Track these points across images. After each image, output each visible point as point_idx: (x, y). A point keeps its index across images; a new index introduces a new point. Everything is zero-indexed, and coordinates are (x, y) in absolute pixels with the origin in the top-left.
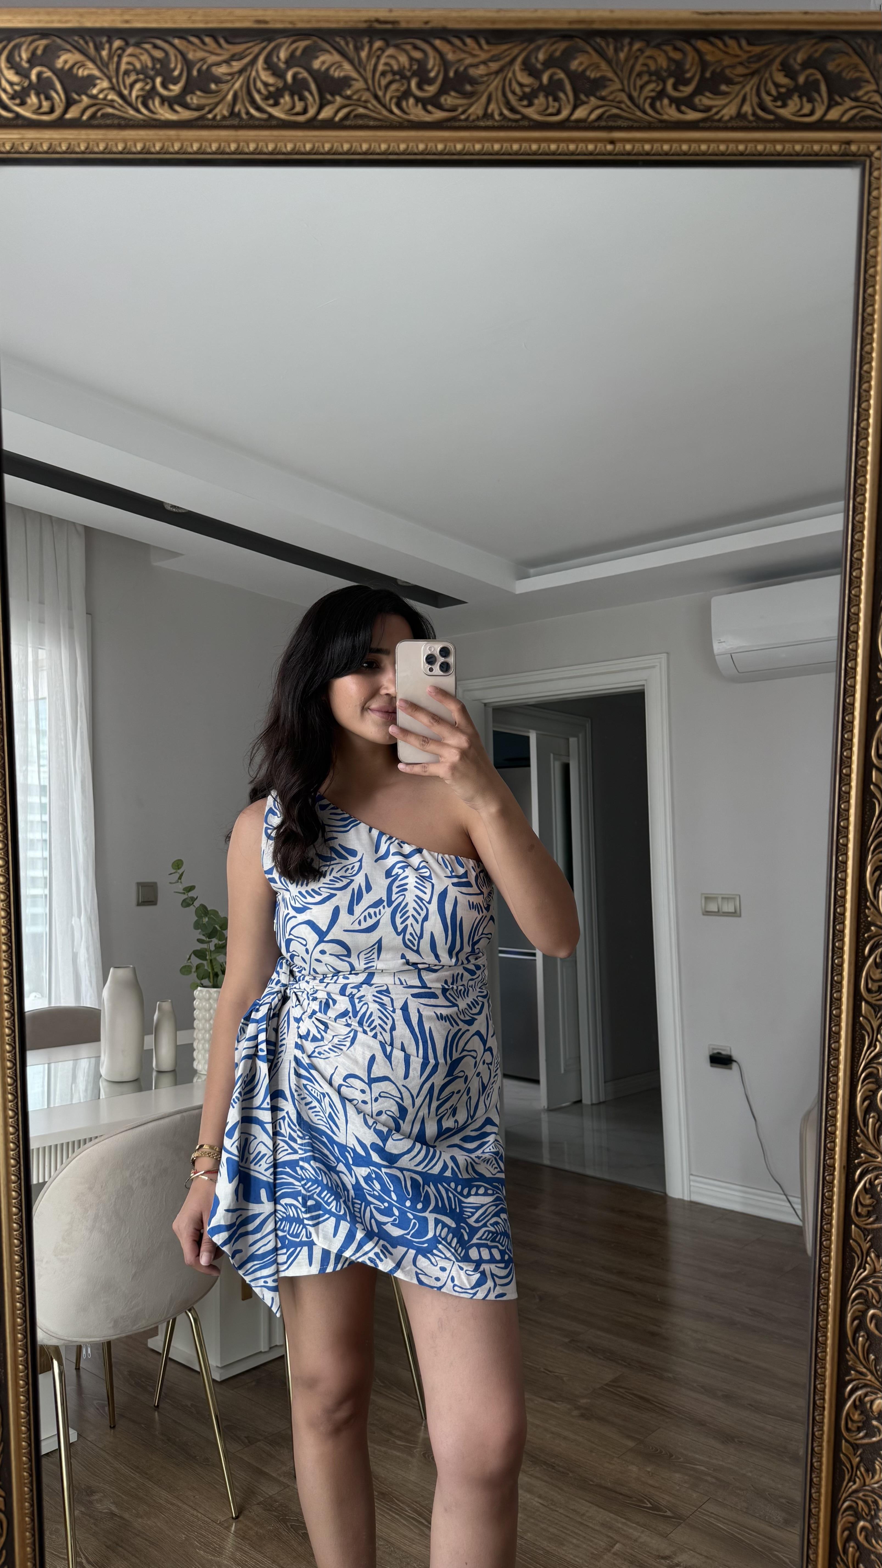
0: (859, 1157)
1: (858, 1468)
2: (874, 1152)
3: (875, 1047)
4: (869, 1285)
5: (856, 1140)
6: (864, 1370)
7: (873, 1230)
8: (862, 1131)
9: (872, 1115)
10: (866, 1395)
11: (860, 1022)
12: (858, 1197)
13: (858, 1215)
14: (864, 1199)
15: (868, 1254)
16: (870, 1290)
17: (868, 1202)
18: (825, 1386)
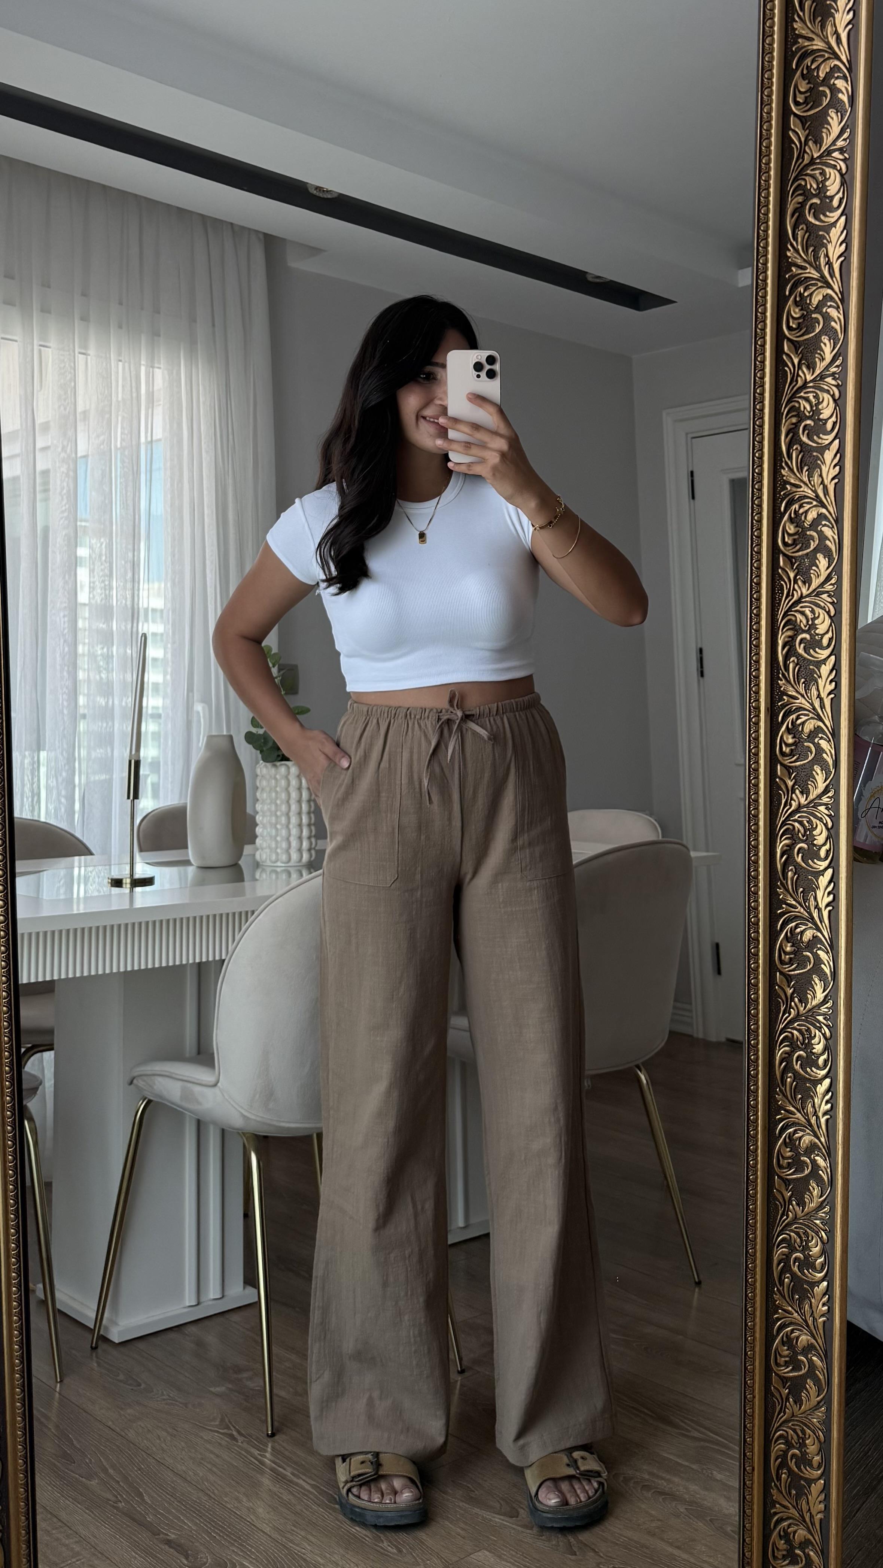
0: (781, 699)
1: (792, 1000)
2: (794, 694)
3: (793, 595)
4: (795, 821)
5: (778, 684)
6: (794, 903)
7: (796, 767)
8: (783, 675)
9: (792, 659)
10: (796, 927)
11: (779, 574)
12: (782, 737)
13: (783, 754)
14: (787, 739)
15: (793, 792)
16: (796, 824)
17: (790, 740)
18: (759, 920)
